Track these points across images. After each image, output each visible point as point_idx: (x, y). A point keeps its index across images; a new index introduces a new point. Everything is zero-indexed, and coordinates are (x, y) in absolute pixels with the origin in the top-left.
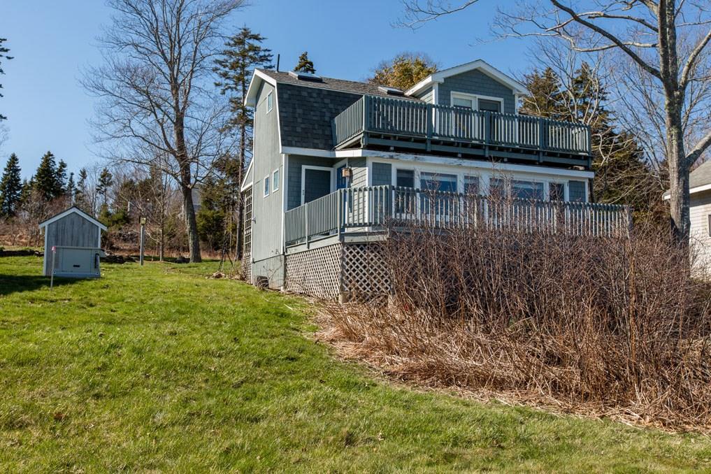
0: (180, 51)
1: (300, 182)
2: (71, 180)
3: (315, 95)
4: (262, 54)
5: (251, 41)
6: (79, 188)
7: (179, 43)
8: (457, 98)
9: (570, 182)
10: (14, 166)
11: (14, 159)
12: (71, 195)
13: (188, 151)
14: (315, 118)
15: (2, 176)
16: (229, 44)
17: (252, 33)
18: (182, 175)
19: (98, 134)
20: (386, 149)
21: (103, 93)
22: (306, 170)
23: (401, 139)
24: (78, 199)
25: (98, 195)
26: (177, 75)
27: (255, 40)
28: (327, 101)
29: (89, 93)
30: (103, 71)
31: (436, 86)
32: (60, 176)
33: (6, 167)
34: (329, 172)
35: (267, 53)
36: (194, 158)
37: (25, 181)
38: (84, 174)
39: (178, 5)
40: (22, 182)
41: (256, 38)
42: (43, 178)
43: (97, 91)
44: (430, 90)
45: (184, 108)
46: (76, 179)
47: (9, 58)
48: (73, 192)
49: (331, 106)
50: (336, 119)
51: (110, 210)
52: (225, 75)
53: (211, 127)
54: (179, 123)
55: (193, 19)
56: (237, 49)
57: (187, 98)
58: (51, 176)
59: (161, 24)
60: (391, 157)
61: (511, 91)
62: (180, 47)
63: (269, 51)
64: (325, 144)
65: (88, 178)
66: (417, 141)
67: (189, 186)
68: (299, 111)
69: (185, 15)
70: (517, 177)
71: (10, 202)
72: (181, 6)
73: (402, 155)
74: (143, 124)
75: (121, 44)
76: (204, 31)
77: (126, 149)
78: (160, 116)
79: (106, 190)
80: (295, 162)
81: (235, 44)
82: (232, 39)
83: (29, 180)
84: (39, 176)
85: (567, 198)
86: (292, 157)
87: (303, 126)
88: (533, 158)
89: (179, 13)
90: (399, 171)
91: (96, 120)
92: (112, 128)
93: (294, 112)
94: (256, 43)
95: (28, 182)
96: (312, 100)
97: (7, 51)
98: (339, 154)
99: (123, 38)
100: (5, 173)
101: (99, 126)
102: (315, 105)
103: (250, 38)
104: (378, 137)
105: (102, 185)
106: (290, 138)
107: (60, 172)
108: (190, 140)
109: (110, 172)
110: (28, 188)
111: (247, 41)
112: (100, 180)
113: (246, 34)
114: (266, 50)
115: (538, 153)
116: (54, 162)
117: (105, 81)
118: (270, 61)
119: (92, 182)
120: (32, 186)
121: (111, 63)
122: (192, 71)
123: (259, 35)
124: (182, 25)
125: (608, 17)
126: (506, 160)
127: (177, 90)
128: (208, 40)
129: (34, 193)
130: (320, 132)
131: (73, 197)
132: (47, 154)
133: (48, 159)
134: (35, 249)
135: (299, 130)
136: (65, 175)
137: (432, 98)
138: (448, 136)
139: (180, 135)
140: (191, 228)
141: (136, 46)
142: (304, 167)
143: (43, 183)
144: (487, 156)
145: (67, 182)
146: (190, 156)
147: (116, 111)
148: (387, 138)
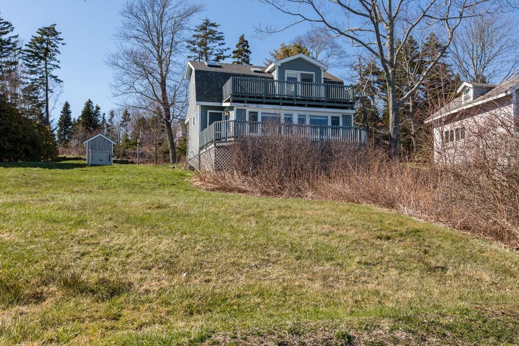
0: (163, 40)
1: (207, 119)
2: (103, 118)
3: (214, 75)
4: (217, 35)
5: (211, 28)
6: (109, 124)
7: (162, 35)
8: (289, 73)
9: (343, 115)
10: (67, 110)
11: (67, 105)
12: (104, 128)
13: (169, 100)
14: (213, 87)
15: (60, 116)
16: (196, 30)
17: (211, 23)
18: (165, 114)
19: (116, 92)
20: (243, 102)
21: (117, 67)
22: (210, 113)
23: (249, 97)
24: (109, 131)
25: (121, 128)
26: (162, 53)
27: (213, 27)
28: (220, 78)
29: (109, 67)
30: (117, 55)
31: (277, 68)
32: (97, 116)
33: (62, 110)
34: (221, 113)
35: (220, 35)
36: (172, 104)
37: (74, 119)
38: (112, 114)
39: (161, 12)
40: (72, 120)
41: (213, 25)
42: (86, 117)
43: (114, 66)
44: (274, 70)
45: (166, 75)
46: (107, 117)
47: (63, 44)
48: (105, 126)
49: (222, 80)
50: (223, 87)
51: (130, 138)
52: (194, 50)
53: (182, 85)
54: (163, 84)
55: (170, 21)
56: (202, 33)
57: (167, 69)
58: (90, 116)
59: (152, 23)
60: (245, 106)
61: (320, 68)
62: (163, 38)
63: (222, 33)
64: (218, 100)
65: (115, 116)
66: (258, 97)
67: (169, 121)
68: (206, 83)
69: (166, 18)
70: (312, 114)
71: (65, 134)
72: (163, 12)
73: (251, 105)
74: (141, 84)
75: (128, 38)
76: (177, 26)
77: (132, 100)
78: (151, 80)
79: (126, 124)
80: (204, 109)
81: (201, 30)
82: (198, 27)
83: (77, 118)
84: (83, 116)
85: (341, 124)
86: (202, 107)
87: (207, 91)
88: (321, 104)
89: (161, 17)
90: (250, 112)
91: (114, 83)
92: (123, 88)
93: (203, 84)
94: (214, 29)
95: (76, 120)
96: (212, 78)
97: (62, 39)
98: (224, 104)
99: (129, 33)
100: (62, 114)
101: (116, 87)
102: (214, 80)
103: (210, 26)
104: (238, 96)
105: (124, 121)
106: (200, 97)
107: (96, 113)
108: (170, 93)
109: (129, 112)
110: (77, 124)
111: (208, 27)
112: (122, 118)
113: (207, 23)
114: (220, 33)
115: (323, 101)
116: (92, 106)
117: (118, 61)
118: (223, 39)
119: (118, 119)
120: (79, 122)
121: (122, 50)
122: (171, 52)
123: (215, 23)
124: (164, 25)
125: (361, 30)
126: (306, 105)
127: (161, 63)
128: (179, 32)
129: (81, 127)
130: (216, 93)
131: (105, 130)
132: (88, 101)
133: (89, 104)
134: (82, 156)
135: (205, 93)
136: (100, 115)
137: (275, 75)
138: (283, 95)
139: (164, 91)
140: (171, 146)
141: (136, 38)
142: (208, 111)
143: (86, 120)
144: (295, 104)
145: (101, 119)
146: (170, 103)
147: (126, 78)
148: (244, 97)
